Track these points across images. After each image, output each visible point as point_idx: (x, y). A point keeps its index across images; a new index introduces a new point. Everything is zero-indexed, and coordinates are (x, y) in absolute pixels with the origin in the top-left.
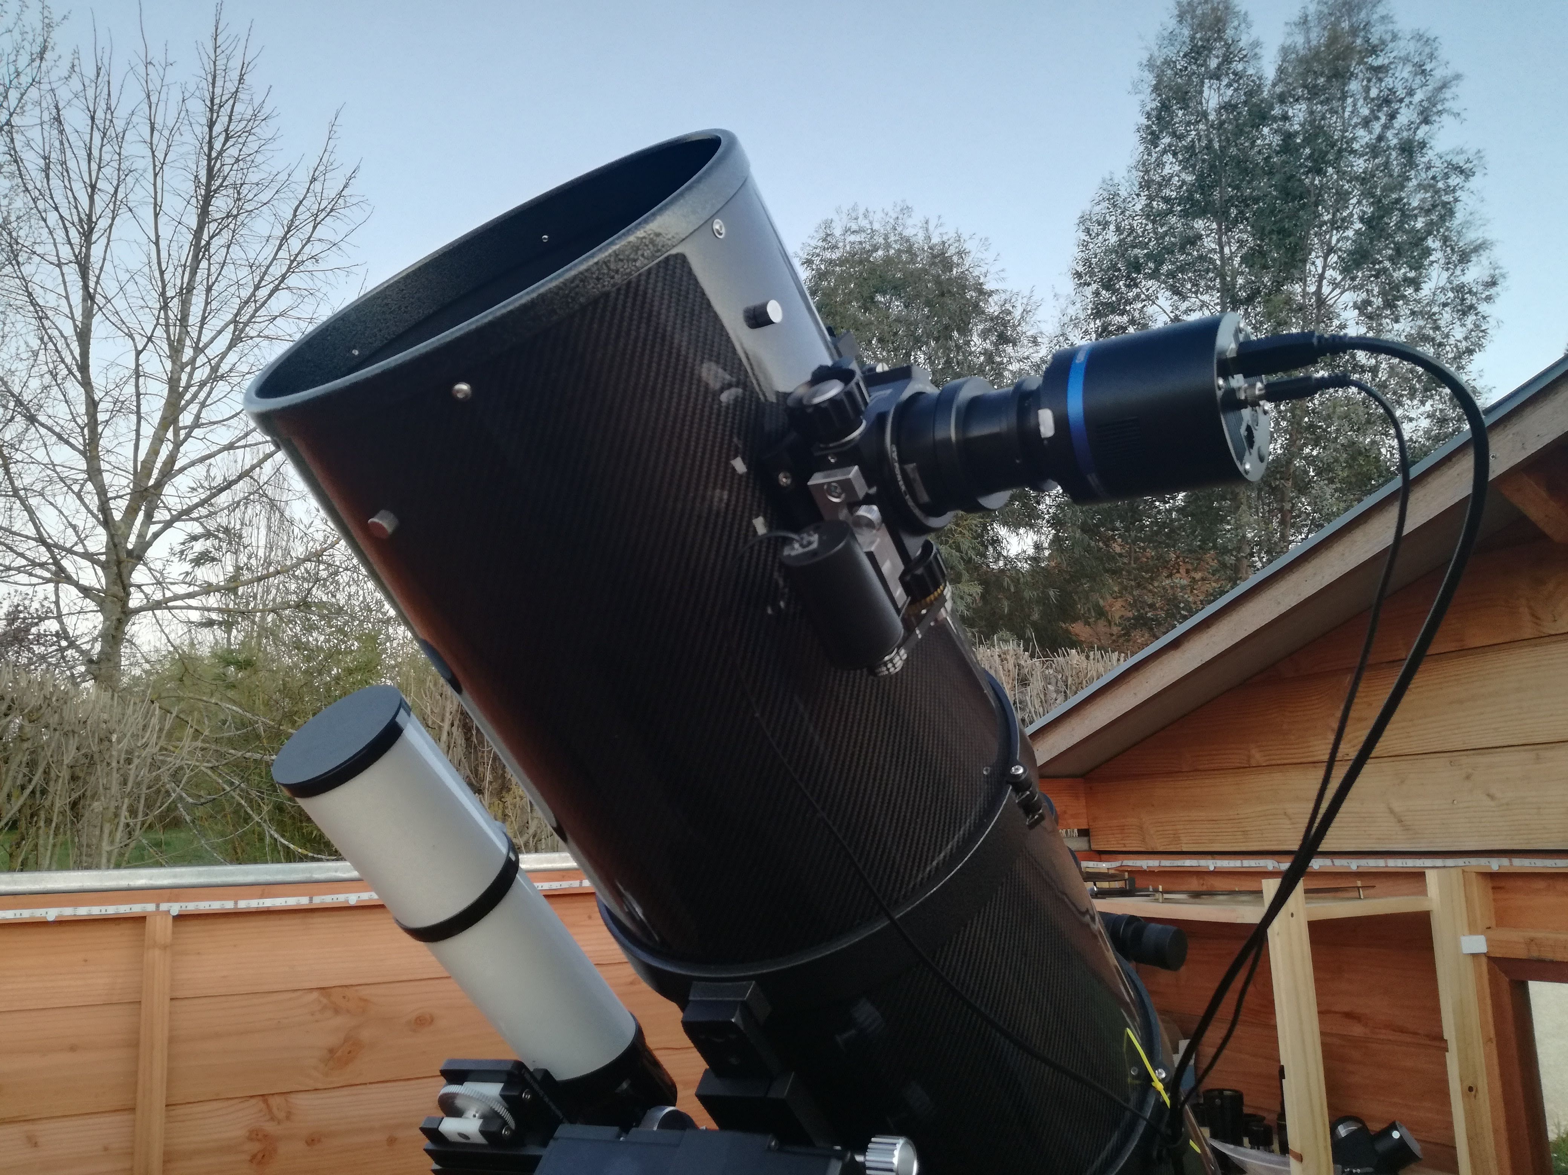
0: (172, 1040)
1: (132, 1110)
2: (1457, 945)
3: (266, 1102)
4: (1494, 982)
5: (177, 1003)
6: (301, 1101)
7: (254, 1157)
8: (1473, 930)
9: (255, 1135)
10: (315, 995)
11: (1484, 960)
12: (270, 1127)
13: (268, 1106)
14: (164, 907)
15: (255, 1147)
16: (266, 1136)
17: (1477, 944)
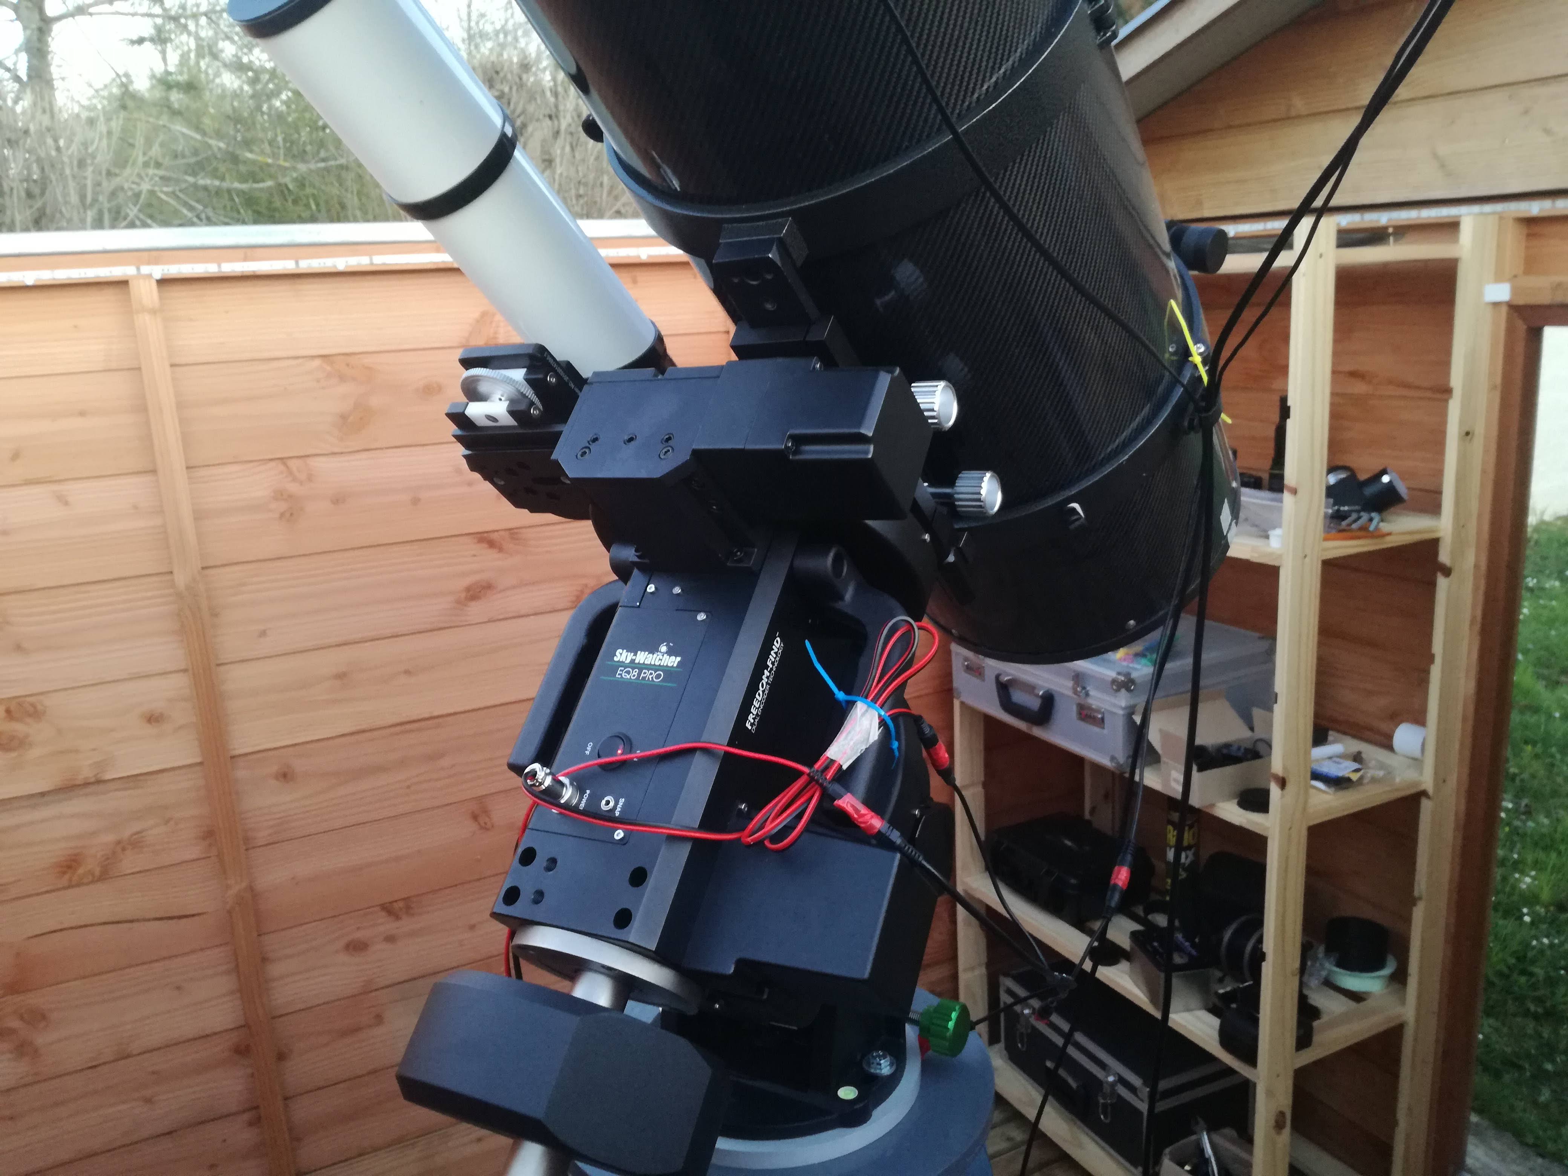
0: (181, 406)
1: (154, 472)
2: (1480, 293)
3: (285, 464)
4: (1510, 330)
5: (177, 369)
6: (321, 465)
7: (282, 515)
8: (1499, 278)
9: (280, 495)
10: (317, 362)
11: (1504, 310)
12: (293, 488)
13: (287, 467)
14: (145, 269)
15: (283, 506)
16: (290, 496)
17: (1501, 292)
